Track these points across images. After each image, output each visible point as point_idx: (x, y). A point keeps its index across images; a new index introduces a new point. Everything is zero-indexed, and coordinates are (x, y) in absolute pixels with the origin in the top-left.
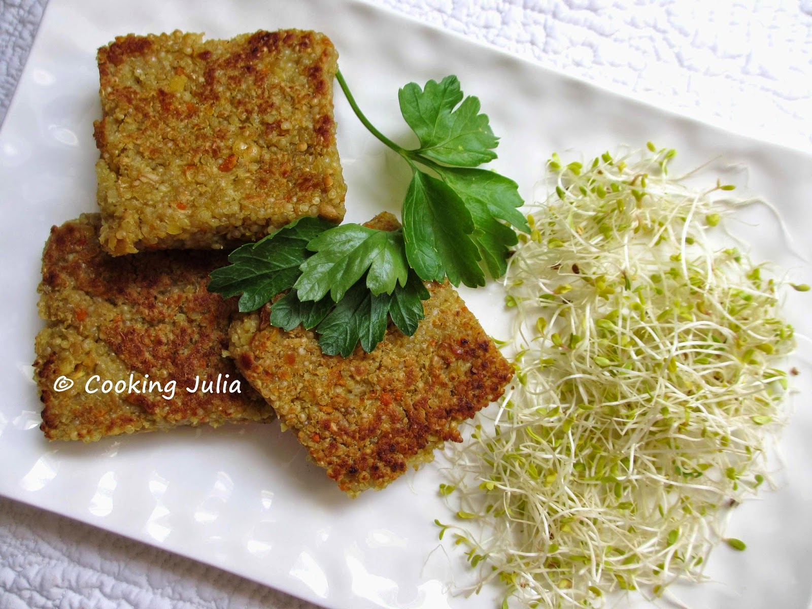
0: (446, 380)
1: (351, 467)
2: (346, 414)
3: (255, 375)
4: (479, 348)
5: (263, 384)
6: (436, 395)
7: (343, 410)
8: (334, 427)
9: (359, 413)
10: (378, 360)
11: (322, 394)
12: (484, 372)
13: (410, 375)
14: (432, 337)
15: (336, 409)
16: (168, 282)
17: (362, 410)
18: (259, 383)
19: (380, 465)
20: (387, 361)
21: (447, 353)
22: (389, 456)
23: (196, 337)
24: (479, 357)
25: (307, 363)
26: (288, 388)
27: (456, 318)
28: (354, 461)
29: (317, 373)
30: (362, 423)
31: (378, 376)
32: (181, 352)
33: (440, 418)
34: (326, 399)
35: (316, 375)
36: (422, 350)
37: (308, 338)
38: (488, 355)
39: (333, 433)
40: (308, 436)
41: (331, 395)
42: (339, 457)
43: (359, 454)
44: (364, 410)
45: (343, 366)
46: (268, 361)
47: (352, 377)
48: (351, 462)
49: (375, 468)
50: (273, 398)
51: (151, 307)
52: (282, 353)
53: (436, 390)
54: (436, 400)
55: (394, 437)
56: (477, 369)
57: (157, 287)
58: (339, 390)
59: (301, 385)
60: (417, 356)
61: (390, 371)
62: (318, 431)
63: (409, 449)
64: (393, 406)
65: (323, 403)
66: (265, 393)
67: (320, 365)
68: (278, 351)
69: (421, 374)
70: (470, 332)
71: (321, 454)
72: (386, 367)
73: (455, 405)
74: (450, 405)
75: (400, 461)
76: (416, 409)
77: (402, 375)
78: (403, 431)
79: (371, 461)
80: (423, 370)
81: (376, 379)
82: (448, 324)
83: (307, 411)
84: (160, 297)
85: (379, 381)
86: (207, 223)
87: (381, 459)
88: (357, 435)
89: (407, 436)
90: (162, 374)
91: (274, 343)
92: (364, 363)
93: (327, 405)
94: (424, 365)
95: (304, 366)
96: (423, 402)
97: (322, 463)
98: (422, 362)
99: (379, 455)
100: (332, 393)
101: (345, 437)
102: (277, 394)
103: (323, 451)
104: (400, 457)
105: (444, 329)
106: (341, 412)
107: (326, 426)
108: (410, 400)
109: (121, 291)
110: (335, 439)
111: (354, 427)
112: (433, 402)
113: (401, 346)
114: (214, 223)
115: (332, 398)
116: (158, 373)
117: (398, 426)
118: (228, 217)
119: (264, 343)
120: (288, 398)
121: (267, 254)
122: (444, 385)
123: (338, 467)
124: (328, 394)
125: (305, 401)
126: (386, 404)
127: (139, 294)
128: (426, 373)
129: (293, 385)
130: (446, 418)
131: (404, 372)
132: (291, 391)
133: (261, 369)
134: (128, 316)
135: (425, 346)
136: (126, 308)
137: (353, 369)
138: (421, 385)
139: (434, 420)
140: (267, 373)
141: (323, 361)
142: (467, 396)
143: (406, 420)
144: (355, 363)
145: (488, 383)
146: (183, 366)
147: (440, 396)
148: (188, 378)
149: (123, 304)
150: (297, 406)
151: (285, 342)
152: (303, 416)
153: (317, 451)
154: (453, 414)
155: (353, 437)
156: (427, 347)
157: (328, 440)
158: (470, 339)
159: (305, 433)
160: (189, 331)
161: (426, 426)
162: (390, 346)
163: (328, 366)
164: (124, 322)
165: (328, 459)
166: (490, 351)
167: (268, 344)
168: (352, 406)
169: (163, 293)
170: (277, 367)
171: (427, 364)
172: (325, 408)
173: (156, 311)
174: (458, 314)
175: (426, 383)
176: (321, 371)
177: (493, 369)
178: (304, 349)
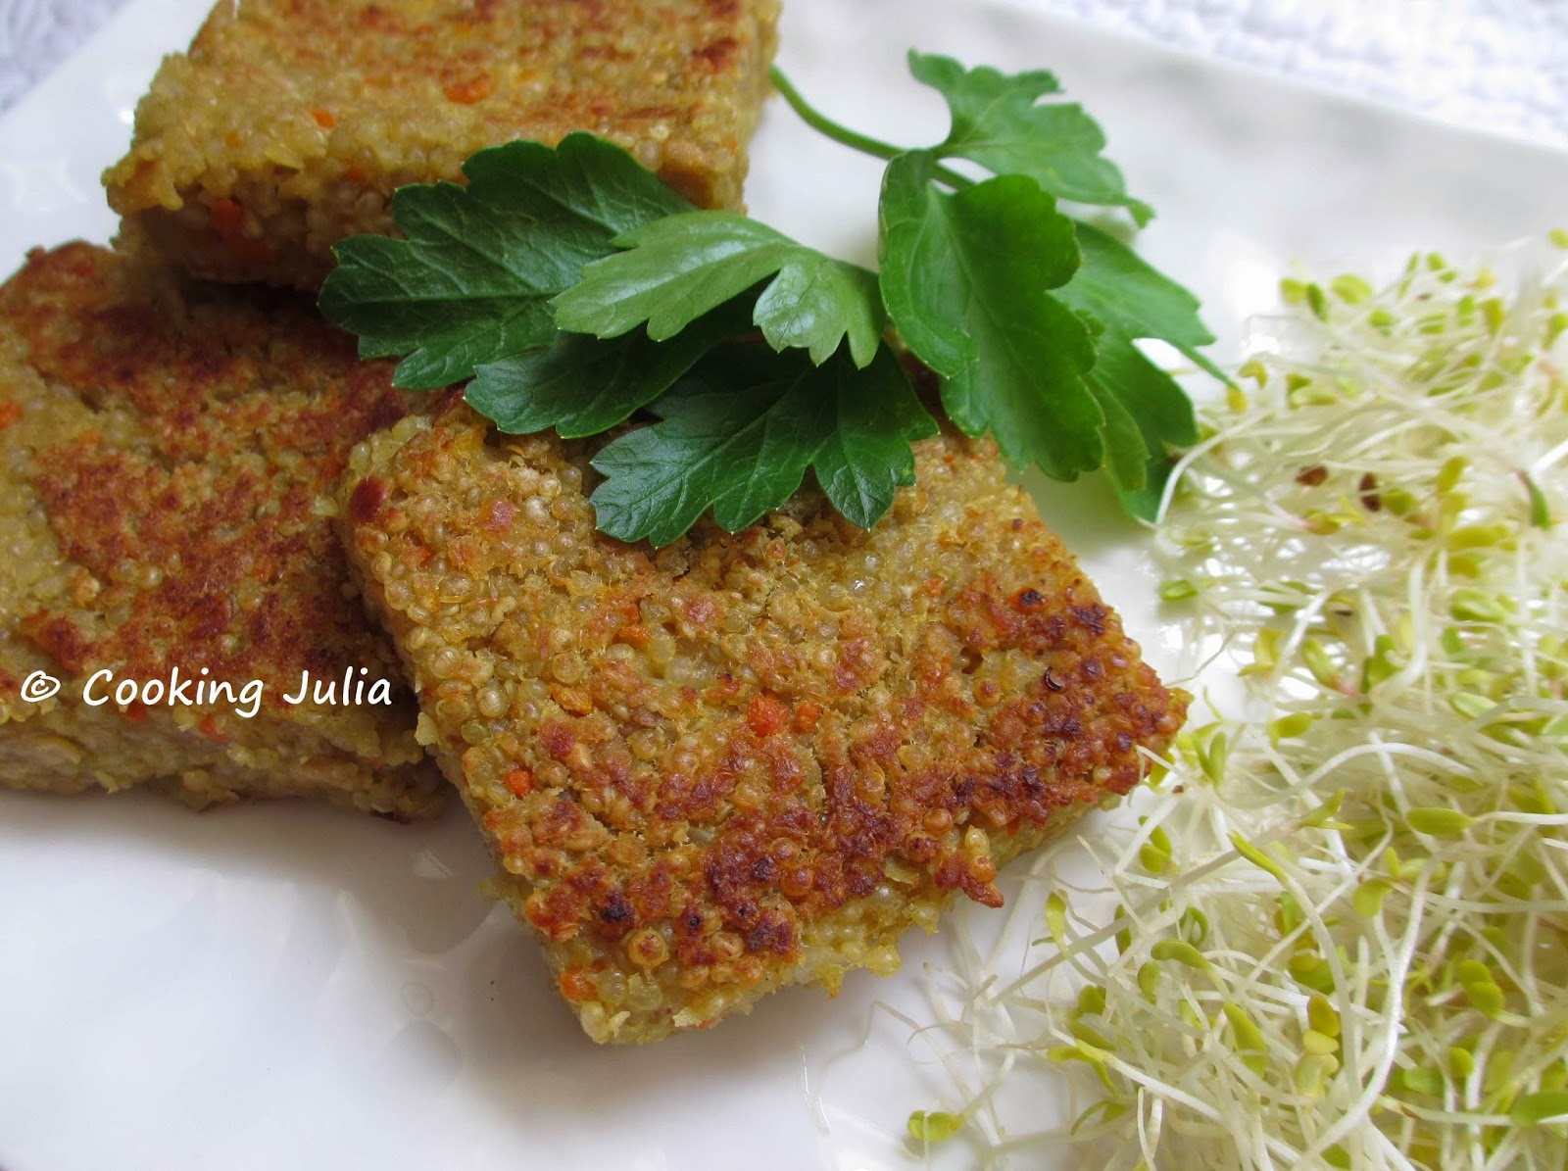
0: (966, 695)
1: (611, 899)
2: (632, 726)
3: (383, 537)
4: (1075, 623)
5: (393, 566)
6: (926, 735)
7: (623, 710)
8: (583, 757)
9: (673, 735)
10: (761, 598)
11: (567, 646)
12: (1087, 691)
13: (850, 661)
14: (933, 575)
15: (603, 707)
16: (250, 375)
17: (681, 727)
18: (387, 561)
19: (712, 916)
20: (786, 606)
21: (974, 618)
22: (743, 893)
23: (272, 506)
24: (1073, 648)
25: (542, 547)
26: (468, 600)
27: (1011, 535)
28: (626, 883)
29: (570, 583)
30: (676, 765)
31: (751, 642)
32: (217, 533)
33: (932, 803)
34: (575, 669)
35: (562, 590)
36: (897, 602)
37: (563, 481)
38: (1101, 644)
39: (574, 772)
40: (496, 766)
41: (594, 656)
42: (576, 854)
43: (644, 865)
44: (689, 727)
45: (652, 586)
46: (428, 505)
47: (671, 627)
48: (613, 882)
49: (690, 924)
50: (416, 613)
51: (183, 420)
52: (475, 492)
53: (926, 719)
54: (927, 750)
55: (771, 835)
56: (1067, 677)
57: (219, 381)
58: (625, 654)
59: (510, 603)
60: (881, 617)
61: (792, 638)
62: (528, 756)
63: (817, 887)
64: (781, 738)
65: (565, 674)
66: (396, 594)
67: (583, 567)
68: (464, 482)
69: (886, 664)
70: (1050, 578)
71: (520, 833)
72: (780, 622)
73: (984, 771)
74: (970, 771)
75: (780, 919)
76: (855, 762)
77: (825, 656)
78: (803, 822)
79: (680, 897)
80: (894, 656)
81: (743, 647)
82: (986, 546)
83: (509, 686)
84: (216, 405)
85: (752, 655)
86: (371, 149)
87: (715, 897)
88: (651, 801)
89: (816, 842)
90: (144, 577)
91: (461, 463)
92: (719, 596)
93: (576, 686)
94: (899, 642)
95: (533, 552)
96: (882, 749)
97: (519, 863)
98: (895, 632)
99: (712, 883)
100: (599, 652)
101: (609, 794)
102: (428, 602)
103: (531, 824)
104: (781, 911)
105: (972, 558)
106: (616, 718)
107: (558, 749)
108: (841, 733)
109: (126, 376)
110: (577, 796)
111: (644, 772)
112: (917, 755)
113: (838, 576)
114: (389, 157)
115: (596, 670)
116: (136, 573)
117: (791, 802)
118: (429, 148)
119: (433, 453)
120: (458, 629)
121: (504, 243)
122: (955, 707)
123: (568, 890)
124: (586, 654)
125: (510, 655)
126: (763, 730)
127: (167, 390)
128: (905, 665)
129: (487, 594)
130: (950, 809)
131: (836, 648)
132: (473, 611)
133: (401, 523)
134: (120, 437)
135: (908, 590)
136: (120, 417)
137: (677, 601)
138: (881, 696)
139: (908, 805)
140: (414, 535)
141: (594, 556)
142: (1025, 751)
143: (819, 792)
144: (688, 586)
145: (1098, 725)
146: (208, 563)
147: (941, 738)
148: (208, 596)
149: (117, 407)
150: (484, 665)
151: (493, 468)
152: (494, 700)
153: (510, 818)
154: (977, 800)
155: (637, 803)
156: (916, 595)
157: (555, 792)
158: (1046, 591)
159: (487, 751)
160: (259, 488)
161: (884, 821)
162: (803, 568)
163: (604, 575)
164: (101, 445)
165: (539, 852)
166: (1110, 635)
167: (444, 459)
168: (655, 706)
169: (225, 398)
170: (452, 528)
171: (910, 639)
172: (566, 694)
173: (193, 431)
174: (1016, 526)
175: (900, 693)
176: (582, 584)
177: (1117, 688)
178: (545, 506)
